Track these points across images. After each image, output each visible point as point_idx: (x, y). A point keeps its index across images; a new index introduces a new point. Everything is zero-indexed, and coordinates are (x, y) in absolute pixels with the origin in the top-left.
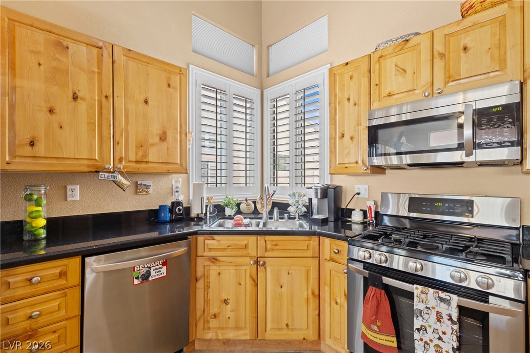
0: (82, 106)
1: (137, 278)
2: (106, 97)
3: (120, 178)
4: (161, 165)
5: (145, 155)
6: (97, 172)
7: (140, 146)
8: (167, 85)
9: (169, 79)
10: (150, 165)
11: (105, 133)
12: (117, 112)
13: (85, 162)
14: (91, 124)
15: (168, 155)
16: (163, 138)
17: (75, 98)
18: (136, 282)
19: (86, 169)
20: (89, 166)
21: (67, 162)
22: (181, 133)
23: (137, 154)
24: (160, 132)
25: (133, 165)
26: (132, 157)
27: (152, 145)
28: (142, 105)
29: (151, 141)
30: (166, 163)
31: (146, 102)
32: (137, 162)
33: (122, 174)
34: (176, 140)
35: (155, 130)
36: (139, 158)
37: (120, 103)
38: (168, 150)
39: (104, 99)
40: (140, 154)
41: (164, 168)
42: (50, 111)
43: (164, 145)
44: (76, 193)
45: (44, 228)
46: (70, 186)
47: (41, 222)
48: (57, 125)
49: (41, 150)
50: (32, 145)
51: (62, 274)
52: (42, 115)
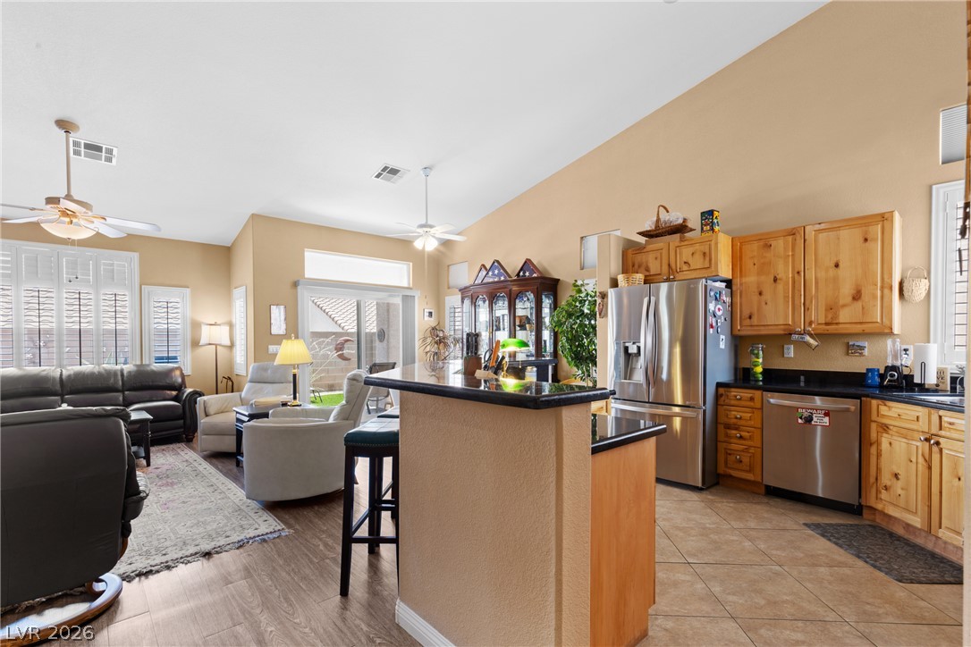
0: (780, 286)
1: (801, 418)
2: (798, 273)
3: (808, 338)
4: (854, 326)
5: (836, 316)
6: (791, 334)
7: (830, 308)
8: (862, 240)
9: (866, 232)
10: (841, 326)
11: (797, 303)
12: (807, 284)
13: (782, 327)
14: (786, 297)
15: (863, 314)
16: (857, 296)
17: (775, 280)
18: (800, 421)
19: (782, 332)
20: (784, 330)
21: (770, 327)
22: (882, 288)
23: (826, 317)
24: (853, 292)
25: (824, 327)
26: (822, 320)
27: (844, 306)
28: (832, 272)
29: (841, 302)
30: (861, 323)
31: (837, 266)
32: (827, 324)
33: (811, 335)
34: (875, 297)
35: (846, 291)
36: (829, 320)
37: (811, 275)
38: (863, 308)
39: (796, 275)
40: (830, 316)
41: (858, 328)
42: (760, 294)
43: (859, 305)
44: (790, 351)
45: (761, 373)
46: (786, 346)
47: (759, 369)
48: (763, 303)
49: (755, 321)
50: (750, 317)
51: (752, 399)
52: (755, 298)
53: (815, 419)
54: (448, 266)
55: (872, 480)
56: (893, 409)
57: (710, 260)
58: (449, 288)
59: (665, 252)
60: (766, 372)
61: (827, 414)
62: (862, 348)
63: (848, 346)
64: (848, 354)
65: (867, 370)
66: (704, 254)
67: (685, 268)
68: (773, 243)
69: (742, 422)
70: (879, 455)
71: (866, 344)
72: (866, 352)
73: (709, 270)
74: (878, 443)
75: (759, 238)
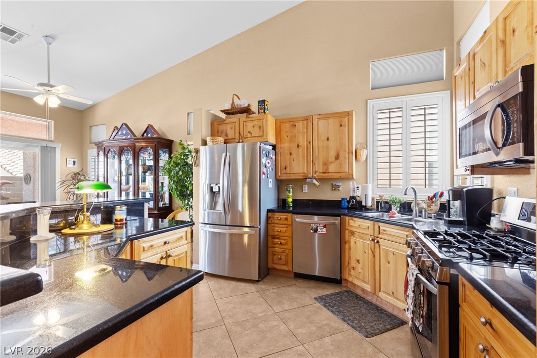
0: (301, 150)
1: (312, 229)
2: (310, 142)
3: (315, 181)
4: (336, 174)
5: (328, 168)
6: (306, 179)
7: (325, 164)
8: (339, 126)
9: (341, 121)
10: (330, 174)
11: (309, 160)
12: (314, 148)
13: (302, 174)
14: (303, 157)
15: (340, 167)
16: (337, 157)
17: (298, 146)
19: (302, 178)
20: (303, 176)
21: (296, 175)
22: (349, 153)
23: (323, 169)
24: (335, 155)
25: (322, 174)
26: (321, 171)
27: (331, 162)
28: (326, 142)
29: (330, 160)
30: (339, 172)
31: (328, 139)
32: (323, 173)
33: (316, 179)
34: (345, 158)
35: (333, 154)
36: (324, 170)
37: (316, 144)
38: (340, 164)
39: (308, 144)
40: (325, 168)
41: (338, 176)
42: (291, 154)
43: (338, 162)
44: (306, 188)
45: (291, 202)
46: (304, 186)
47: (290, 200)
48: (292, 160)
49: (288, 170)
50: (285, 168)
51: (286, 219)
52: (288, 156)
53: (319, 230)
54: (91, 127)
55: (347, 264)
56: (356, 222)
57: (263, 132)
58: (91, 143)
59: (237, 125)
60: (294, 201)
61: (325, 227)
62: (339, 186)
63: (333, 186)
64: (333, 190)
65: (342, 198)
66: (260, 127)
67: (249, 135)
68: (297, 124)
69: (281, 234)
70: (350, 249)
71: (341, 184)
72: (341, 189)
73: (263, 138)
74: (349, 242)
75: (290, 120)
